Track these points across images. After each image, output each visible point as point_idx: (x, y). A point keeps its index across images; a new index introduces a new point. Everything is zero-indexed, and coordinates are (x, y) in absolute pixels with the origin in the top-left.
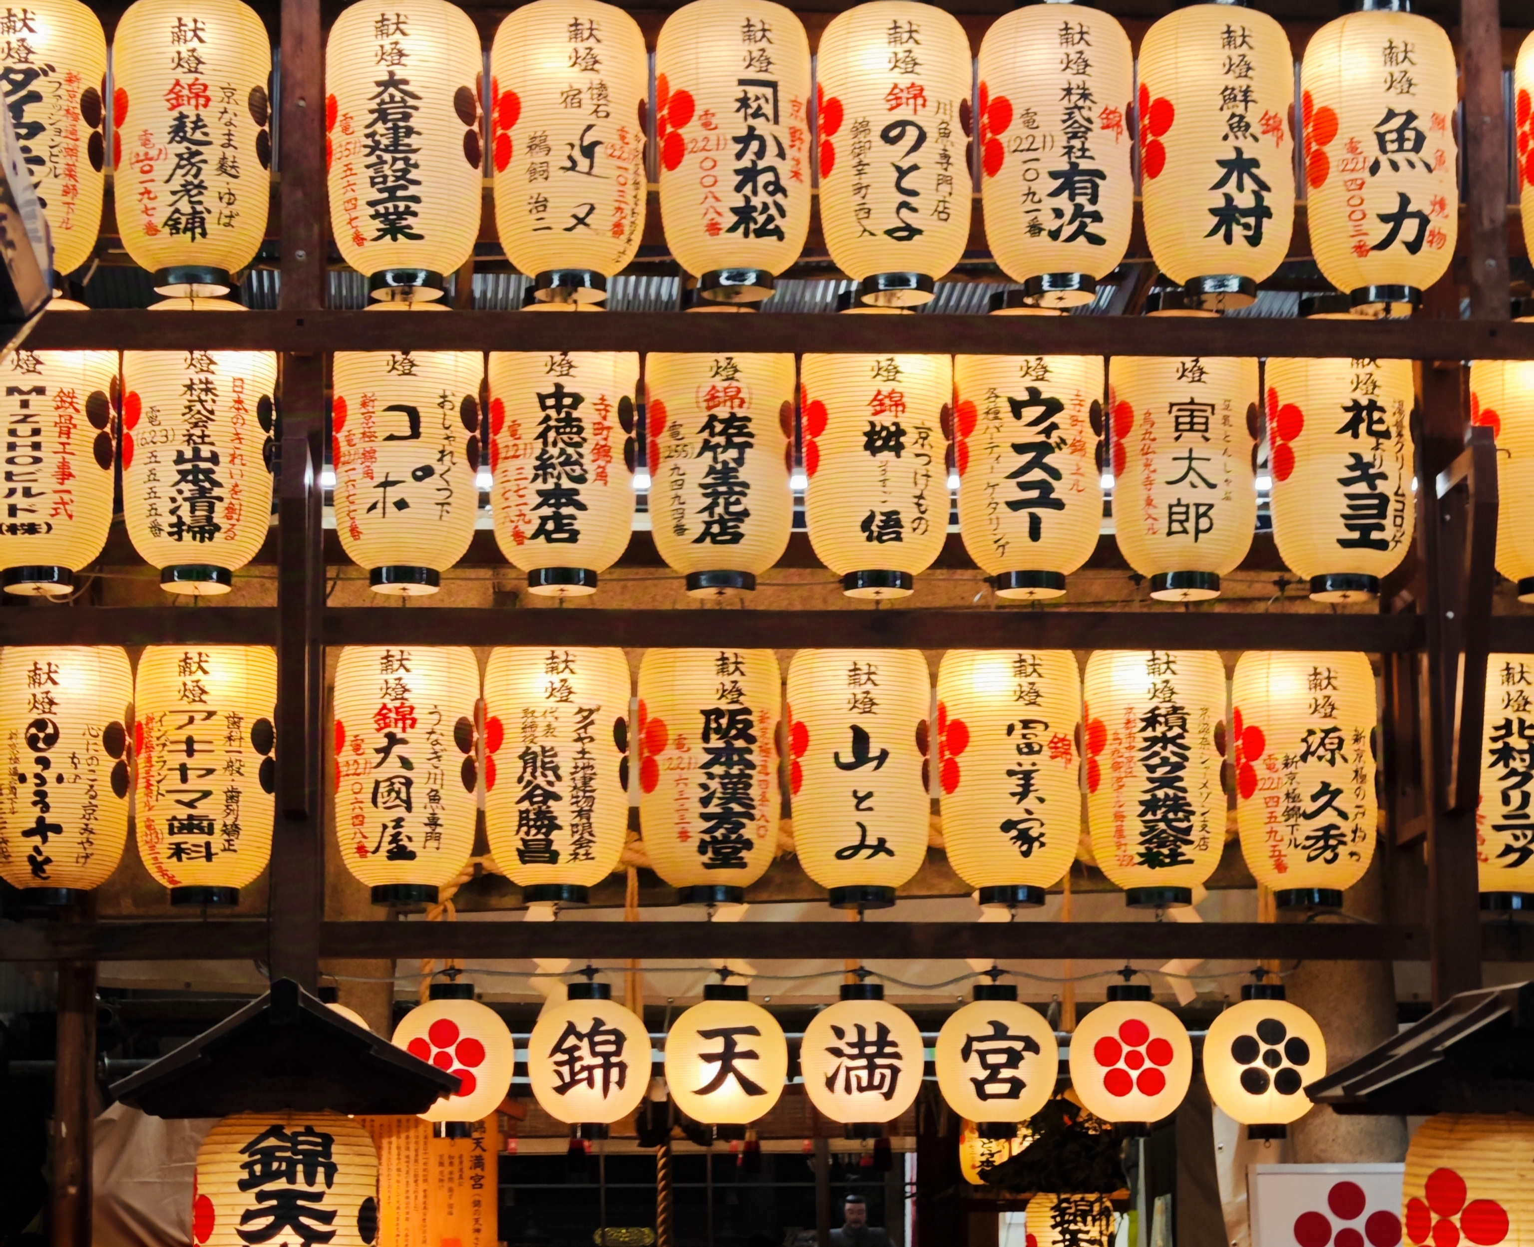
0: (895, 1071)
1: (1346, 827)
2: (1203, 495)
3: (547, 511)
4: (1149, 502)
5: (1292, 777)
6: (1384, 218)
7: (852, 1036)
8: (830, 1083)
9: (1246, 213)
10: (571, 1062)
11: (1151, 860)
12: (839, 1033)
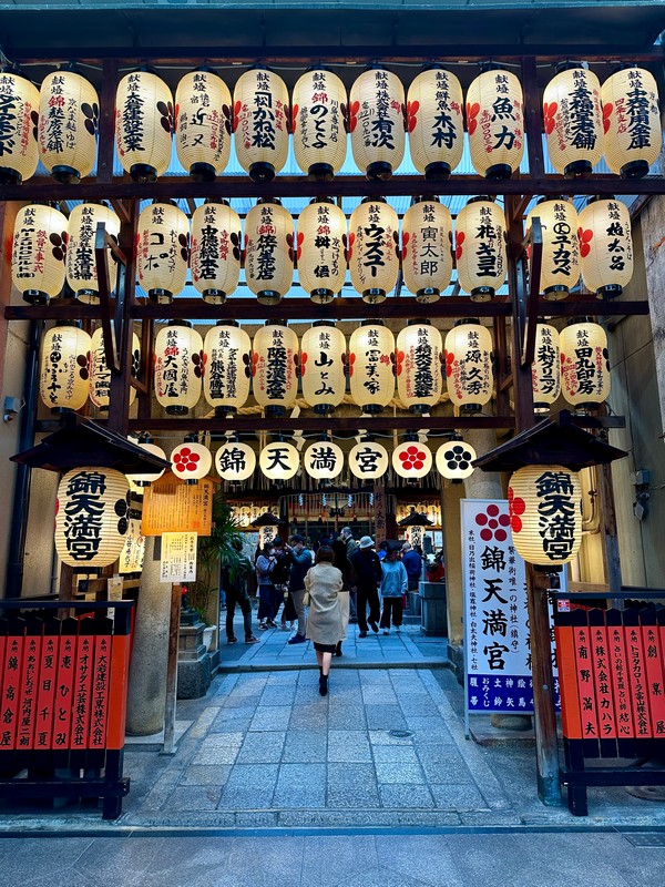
0: (334, 462)
1: (482, 382)
2: (433, 259)
3: (204, 268)
4: (415, 263)
5: (463, 367)
6: (497, 136)
7: (319, 451)
8: (312, 466)
9: (446, 135)
10: (226, 462)
11: (419, 394)
12: (315, 450)
